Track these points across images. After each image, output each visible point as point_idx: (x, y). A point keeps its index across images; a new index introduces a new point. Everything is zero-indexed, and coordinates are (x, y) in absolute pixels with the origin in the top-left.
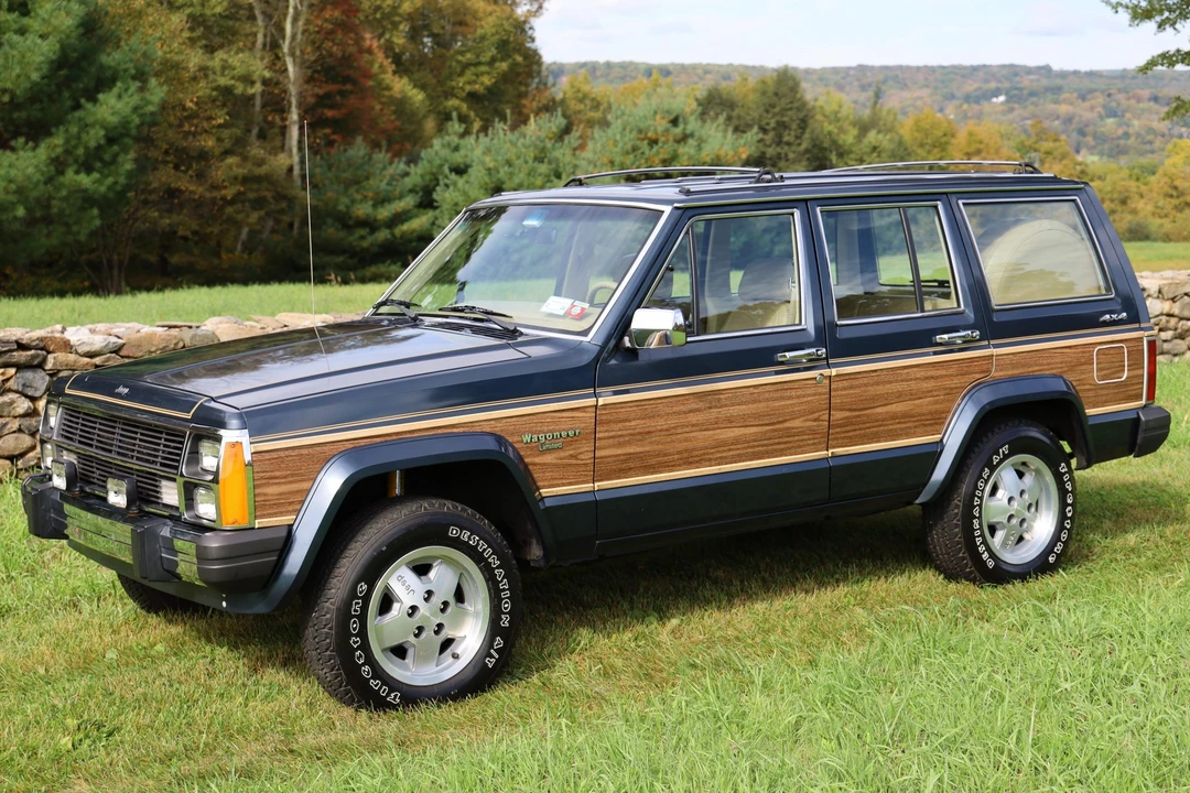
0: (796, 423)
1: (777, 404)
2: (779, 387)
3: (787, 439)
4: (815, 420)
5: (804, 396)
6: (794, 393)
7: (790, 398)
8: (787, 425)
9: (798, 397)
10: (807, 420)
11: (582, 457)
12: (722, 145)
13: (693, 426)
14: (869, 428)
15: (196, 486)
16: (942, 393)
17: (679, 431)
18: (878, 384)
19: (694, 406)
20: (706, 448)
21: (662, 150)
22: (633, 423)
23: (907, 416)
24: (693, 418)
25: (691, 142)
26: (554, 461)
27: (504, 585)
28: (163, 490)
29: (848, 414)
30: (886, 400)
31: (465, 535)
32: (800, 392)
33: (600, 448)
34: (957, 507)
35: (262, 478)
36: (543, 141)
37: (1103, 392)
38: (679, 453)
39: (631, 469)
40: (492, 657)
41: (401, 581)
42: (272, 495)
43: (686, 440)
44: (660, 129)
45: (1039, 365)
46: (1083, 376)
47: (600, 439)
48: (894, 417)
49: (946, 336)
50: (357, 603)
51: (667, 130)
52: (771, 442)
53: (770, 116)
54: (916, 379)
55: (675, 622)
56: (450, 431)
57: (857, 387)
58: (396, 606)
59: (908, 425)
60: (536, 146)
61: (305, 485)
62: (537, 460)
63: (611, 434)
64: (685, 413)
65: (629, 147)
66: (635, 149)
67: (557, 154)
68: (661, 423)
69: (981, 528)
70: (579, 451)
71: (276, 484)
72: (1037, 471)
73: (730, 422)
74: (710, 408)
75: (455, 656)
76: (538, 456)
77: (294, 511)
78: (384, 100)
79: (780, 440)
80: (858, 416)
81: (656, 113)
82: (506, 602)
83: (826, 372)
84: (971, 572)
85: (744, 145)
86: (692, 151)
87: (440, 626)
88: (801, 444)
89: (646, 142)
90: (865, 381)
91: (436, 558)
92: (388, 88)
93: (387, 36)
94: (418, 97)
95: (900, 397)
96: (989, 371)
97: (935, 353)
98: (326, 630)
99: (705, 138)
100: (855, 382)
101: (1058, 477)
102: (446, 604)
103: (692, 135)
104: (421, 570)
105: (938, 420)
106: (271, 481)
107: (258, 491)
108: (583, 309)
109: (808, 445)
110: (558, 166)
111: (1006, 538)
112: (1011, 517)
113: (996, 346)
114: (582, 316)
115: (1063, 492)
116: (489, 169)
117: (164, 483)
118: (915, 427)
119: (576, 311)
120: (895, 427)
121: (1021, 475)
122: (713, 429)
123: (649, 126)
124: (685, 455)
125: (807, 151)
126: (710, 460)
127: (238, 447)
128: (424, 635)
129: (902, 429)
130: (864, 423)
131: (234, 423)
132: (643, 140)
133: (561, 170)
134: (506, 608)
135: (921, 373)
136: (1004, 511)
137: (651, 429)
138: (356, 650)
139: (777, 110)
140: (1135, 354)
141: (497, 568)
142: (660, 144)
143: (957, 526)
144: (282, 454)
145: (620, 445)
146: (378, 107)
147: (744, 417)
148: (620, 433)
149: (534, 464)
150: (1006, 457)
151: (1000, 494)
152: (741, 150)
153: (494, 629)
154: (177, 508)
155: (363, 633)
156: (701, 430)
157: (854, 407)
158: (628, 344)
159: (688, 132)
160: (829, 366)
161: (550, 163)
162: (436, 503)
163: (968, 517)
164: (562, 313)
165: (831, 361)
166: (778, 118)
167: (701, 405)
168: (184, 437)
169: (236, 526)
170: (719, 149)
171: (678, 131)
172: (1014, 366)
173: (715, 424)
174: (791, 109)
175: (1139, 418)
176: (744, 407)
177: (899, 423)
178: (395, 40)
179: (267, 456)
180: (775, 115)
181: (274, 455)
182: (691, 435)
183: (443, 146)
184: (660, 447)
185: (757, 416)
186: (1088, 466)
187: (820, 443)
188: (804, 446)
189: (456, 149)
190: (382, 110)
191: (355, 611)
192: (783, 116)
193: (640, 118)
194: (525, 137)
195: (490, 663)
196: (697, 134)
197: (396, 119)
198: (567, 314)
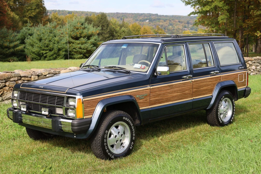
0: (187, 92)
1: (183, 88)
2: (183, 84)
3: (185, 95)
4: (190, 91)
5: (188, 86)
6: (186, 85)
7: (186, 86)
8: (185, 92)
9: (187, 86)
10: (189, 91)
11: (147, 100)
12: (93, 30)
13: (168, 93)
14: (199, 93)
15: (68, 109)
16: (212, 85)
17: (165, 94)
18: (201, 83)
19: (168, 88)
20: (170, 98)
21: (79, 31)
22: (157, 92)
23: (206, 90)
24: (168, 91)
25: (86, 29)
26: (142, 101)
27: (133, 130)
28: (57, 110)
29: (196, 90)
30: (203, 86)
31: (126, 119)
32: (187, 85)
33: (151, 98)
34: (215, 110)
35: (85, 107)
36: (51, 28)
37: (240, 84)
38: (165, 99)
39: (156, 103)
40: (131, 147)
41: (113, 130)
42: (88, 111)
43: (167, 96)
44: (79, 26)
45: (229, 78)
46: (236, 81)
47: (151, 96)
48: (204, 90)
49: (213, 72)
50: (106, 135)
51: (81, 26)
52: (182, 96)
53: (100, 23)
54: (208, 82)
55: (161, 137)
56: (122, 95)
57: (198, 83)
58: (112, 136)
59: (206, 92)
60: (50, 29)
61: (94, 108)
62: (139, 101)
63: (153, 95)
64: (167, 90)
65: (72, 30)
66: (73, 30)
67: (55, 31)
68: (162, 92)
69: (219, 114)
70: (147, 99)
71: (88, 108)
72: (229, 102)
73: (175, 92)
74: (171, 89)
75: (123, 147)
76: (139, 100)
77: (92, 114)
78: (9, 17)
79: (184, 96)
80: (198, 90)
81: (78, 22)
82: (134, 134)
83: (192, 80)
84: (217, 124)
85: (98, 30)
86: (87, 31)
87: (121, 140)
88: (188, 96)
89: (76, 29)
90: (199, 82)
91: (119, 124)
92: (10, 15)
93: (8, 2)
94: (17, 17)
95: (205, 86)
96: (220, 80)
97: (210, 76)
98: (99, 142)
99: (89, 28)
100: (197, 83)
101: (233, 103)
102: (122, 135)
103: (86, 28)
104: (117, 127)
105: (211, 91)
106: (87, 107)
107: (85, 110)
108: (144, 67)
109: (189, 97)
110: (55, 34)
111: (223, 116)
112: (224, 111)
113: (222, 74)
114: (144, 68)
115: (233, 106)
116: (38, 35)
117: (57, 108)
118: (208, 92)
119: (143, 67)
120: (204, 92)
121: (225, 102)
122: (172, 93)
123: (77, 25)
124: (167, 99)
125: (109, 32)
126: (171, 100)
127: (80, 100)
128: (118, 142)
129: (205, 93)
130: (199, 92)
131: (79, 94)
132: (75, 28)
133: (56, 35)
134: (134, 135)
135: (209, 80)
136: (223, 110)
137: (161, 94)
138: (106, 146)
139: (102, 22)
140: (245, 76)
141: (132, 126)
142: (79, 30)
143: (215, 114)
144: (89, 101)
145: (155, 97)
146: (7, 19)
147: (177, 91)
148: (155, 95)
149: (139, 102)
150: (224, 98)
151: (222, 106)
152: (97, 31)
153: (132, 140)
154: (62, 115)
155: (106, 142)
156: (170, 94)
157: (197, 88)
158: (156, 75)
159: (85, 27)
160: (192, 79)
161: (53, 33)
162: (120, 111)
163: (217, 112)
164: (139, 68)
165: (193, 78)
166: (102, 24)
167: (169, 88)
168: (64, 98)
169: (80, 118)
170: (93, 31)
171: (83, 26)
172: (225, 78)
173: (172, 92)
174: (105, 22)
175: (246, 90)
176: (177, 88)
177: (205, 91)
178: (11, 3)
179: (86, 102)
180: (101, 23)
181: (88, 101)
182: (168, 95)
183: (26, 29)
184: (162, 98)
185: (180, 90)
186: (237, 100)
187: (191, 96)
188: (188, 97)
189: (29, 30)
190: (8, 20)
191: (105, 137)
192: (103, 23)
193: (74, 23)
194: (47, 27)
195: (131, 148)
196: (87, 27)
197: (12, 22)
198: (141, 68)
